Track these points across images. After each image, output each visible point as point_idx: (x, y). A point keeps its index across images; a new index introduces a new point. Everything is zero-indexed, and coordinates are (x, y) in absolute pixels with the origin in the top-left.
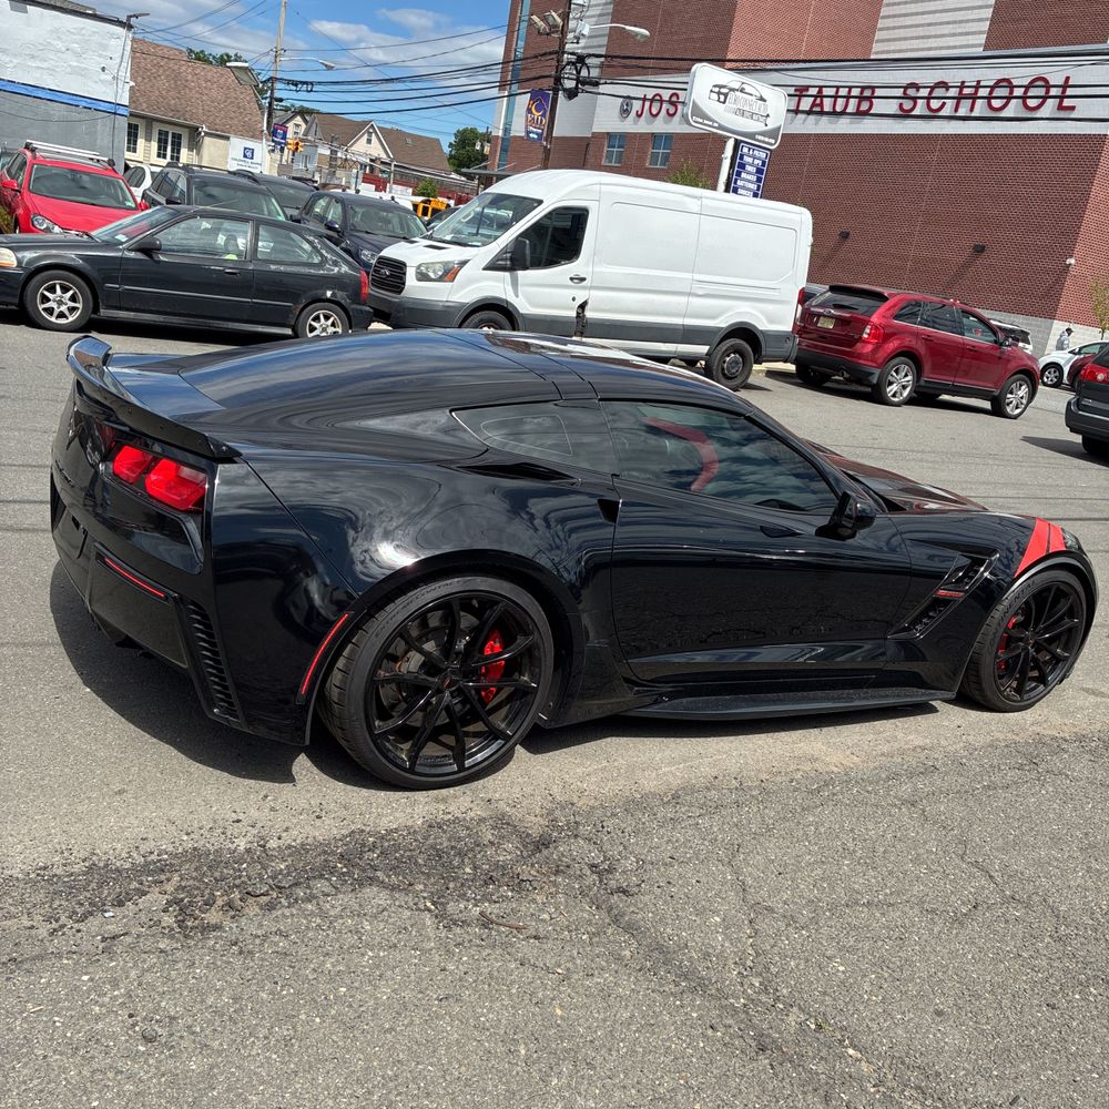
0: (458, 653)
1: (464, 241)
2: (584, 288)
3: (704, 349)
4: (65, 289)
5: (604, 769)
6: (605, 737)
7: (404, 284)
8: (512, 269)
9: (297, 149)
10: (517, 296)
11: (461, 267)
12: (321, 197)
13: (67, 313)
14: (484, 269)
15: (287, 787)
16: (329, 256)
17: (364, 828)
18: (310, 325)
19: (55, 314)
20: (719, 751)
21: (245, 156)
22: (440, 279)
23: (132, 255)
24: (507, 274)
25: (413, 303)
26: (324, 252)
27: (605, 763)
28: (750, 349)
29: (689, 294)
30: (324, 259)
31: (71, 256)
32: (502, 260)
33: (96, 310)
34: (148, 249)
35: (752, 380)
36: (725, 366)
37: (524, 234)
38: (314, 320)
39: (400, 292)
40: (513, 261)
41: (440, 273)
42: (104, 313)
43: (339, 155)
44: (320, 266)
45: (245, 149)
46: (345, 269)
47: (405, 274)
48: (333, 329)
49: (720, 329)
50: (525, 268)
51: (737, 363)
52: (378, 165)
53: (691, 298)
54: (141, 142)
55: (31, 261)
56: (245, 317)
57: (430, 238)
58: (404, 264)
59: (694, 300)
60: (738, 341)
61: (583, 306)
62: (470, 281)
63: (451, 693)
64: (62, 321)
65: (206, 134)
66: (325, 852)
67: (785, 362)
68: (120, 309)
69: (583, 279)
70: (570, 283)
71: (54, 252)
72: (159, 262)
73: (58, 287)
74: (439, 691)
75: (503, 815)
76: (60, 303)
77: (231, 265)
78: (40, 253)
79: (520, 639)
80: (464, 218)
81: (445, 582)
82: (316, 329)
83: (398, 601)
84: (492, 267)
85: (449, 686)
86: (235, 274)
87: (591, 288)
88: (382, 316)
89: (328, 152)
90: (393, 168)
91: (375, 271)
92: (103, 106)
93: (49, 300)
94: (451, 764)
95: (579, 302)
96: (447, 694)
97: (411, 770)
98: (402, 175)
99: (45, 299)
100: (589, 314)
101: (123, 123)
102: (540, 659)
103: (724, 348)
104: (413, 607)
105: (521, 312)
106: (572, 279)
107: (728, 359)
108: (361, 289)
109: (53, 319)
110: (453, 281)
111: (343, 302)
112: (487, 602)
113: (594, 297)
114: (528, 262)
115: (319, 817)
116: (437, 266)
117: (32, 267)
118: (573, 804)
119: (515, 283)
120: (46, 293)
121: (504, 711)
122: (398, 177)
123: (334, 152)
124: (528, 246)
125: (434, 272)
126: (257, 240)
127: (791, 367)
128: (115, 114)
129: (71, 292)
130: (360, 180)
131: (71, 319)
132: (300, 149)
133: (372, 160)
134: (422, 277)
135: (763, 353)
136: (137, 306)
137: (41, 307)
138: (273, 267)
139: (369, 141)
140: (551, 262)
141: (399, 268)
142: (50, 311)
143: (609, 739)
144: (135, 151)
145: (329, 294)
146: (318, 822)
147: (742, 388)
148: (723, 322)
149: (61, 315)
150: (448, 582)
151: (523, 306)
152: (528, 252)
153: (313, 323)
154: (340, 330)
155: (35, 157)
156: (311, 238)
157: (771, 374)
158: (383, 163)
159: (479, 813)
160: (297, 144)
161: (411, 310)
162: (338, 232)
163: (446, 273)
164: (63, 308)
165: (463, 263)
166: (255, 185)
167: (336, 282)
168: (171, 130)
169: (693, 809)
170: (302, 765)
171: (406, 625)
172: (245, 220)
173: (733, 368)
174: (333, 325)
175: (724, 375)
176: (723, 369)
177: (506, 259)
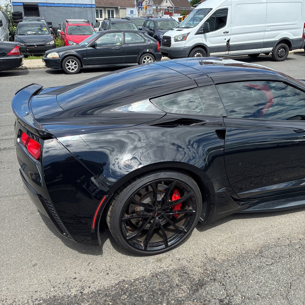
0: (159, 202)
1: (188, 27)
2: (228, 35)
3: (271, 49)
4: (73, 62)
5: (230, 237)
6: (231, 220)
7: (171, 43)
8: (204, 33)
9: (146, 8)
10: (207, 42)
11: (188, 35)
12: (148, 21)
13: (74, 68)
14: (195, 35)
15: (99, 257)
16: (147, 39)
17: (125, 279)
18: (143, 61)
19: (71, 69)
20: (280, 223)
21: (131, 13)
22: (182, 40)
23: (90, 48)
24: (203, 35)
25: (174, 49)
26: (145, 38)
27: (230, 234)
28: (287, 46)
29: (265, 31)
30: (145, 40)
31: (73, 52)
32: (200, 31)
33: (82, 66)
34: (94, 46)
35: (289, 56)
36: (279, 53)
37: (207, 21)
38: (144, 59)
39: (170, 46)
40: (204, 30)
41: (181, 38)
42: (84, 67)
43: (158, 8)
44: (144, 42)
45: (131, 11)
46: (152, 42)
47: (171, 40)
48: (150, 61)
49: (276, 41)
50: (208, 32)
51: (283, 51)
52: (169, 9)
53: (265, 32)
54: (103, 14)
55: (62, 55)
56: (124, 62)
57: (178, 27)
58: (170, 37)
59: (266, 33)
60: (283, 44)
61: (228, 41)
62: (191, 39)
63: (159, 218)
64: (73, 71)
65: (120, 9)
66: (106, 295)
67: (300, 49)
68: (88, 65)
69: (228, 32)
70: (224, 34)
71: (68, 51)
72: (97, 49)
73: (71, 61)
74: (153, 218)
75: (184, 267)
76: (72, 66)
77: (118, 47)
78: (65, 52)
79: (186, 194)
80: (189, 19)
81: (147, 177)
82: (145, 62)
83: (128, 187)
84: (198, 33)
85: (157, 216)
86: (119, 49)
87: (231, 35)
88: (165, 54)
89: (155, 8)
90: (173, 9)
91: (162, 41)
92: (88, 6)
93: (69, 66)
94: (162, 245)
95: (227, 40)
96: (157, 218)
97: (145, 250)
98: (177, 10)
99: (68, 65)
100: (231, 43)
101: (94, 10)
102: (195, 201)
103: (278, 47)
104: (135, 189)
105: (208, 46)
106: (224, 33)
107: (280, 51)
108: (157, 47)
109: (71, 71)
110: (185, 40)
111: (152, 52)
112: (168, 182)
113: (232, 37)
114: (209, 30)
115: (108, 274)
116: (180, 36)
117: (63, 57)
118: (214, 259)
119: (205, 38)
120: (68, 64)
121: (183, 221)
122: (176, 11)
123: (157, 7)
124: (208, 25)
125: (180, 38)
126: (125, 37)
127: (303, 50)
128: (92, 7)
129: (74, 62)
130: (163, 14)
131: (75, 70)
132: (147, 8)
133: (168, 8)
134: (176, 40)
135: (292, 47)
136: (93, 63)
137: (67, 68)
138: (130, 45)
139: (167, 2)
140: (217, 28)
141: (169, 39)
142: (69, 69)
143: (232, 221)
144: (102, 17)
145: (148, 50)
146: (107, 277)
147: (285, 60)
148: (277, 39)
149: (73, 69)
150: (149, 176)
151: (209, 44)
152: (209, 26)
153: (144, 60)
154: (152, 61)
155: (68, 24)
156: (141, 34)
157: (295, 53)
158: (171, 8)
159: (174, 267)
160: (146, 7)
161: (174, 51)
162: (153, 31)
163: (183, 38)
164: (73, 67)
165: (188, 34)
166: (128, 21)
167: (149, 47)
168: (111, 10)
169: (269, 260)
170: (107, 245)
171: (132, 197)
172: (121, 32)
173: (282, 53)
174: (150, 60)
175: (279, 56)
176: (278, 54)
177: (202, 30)
